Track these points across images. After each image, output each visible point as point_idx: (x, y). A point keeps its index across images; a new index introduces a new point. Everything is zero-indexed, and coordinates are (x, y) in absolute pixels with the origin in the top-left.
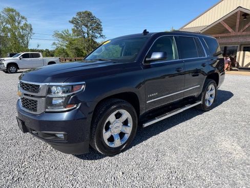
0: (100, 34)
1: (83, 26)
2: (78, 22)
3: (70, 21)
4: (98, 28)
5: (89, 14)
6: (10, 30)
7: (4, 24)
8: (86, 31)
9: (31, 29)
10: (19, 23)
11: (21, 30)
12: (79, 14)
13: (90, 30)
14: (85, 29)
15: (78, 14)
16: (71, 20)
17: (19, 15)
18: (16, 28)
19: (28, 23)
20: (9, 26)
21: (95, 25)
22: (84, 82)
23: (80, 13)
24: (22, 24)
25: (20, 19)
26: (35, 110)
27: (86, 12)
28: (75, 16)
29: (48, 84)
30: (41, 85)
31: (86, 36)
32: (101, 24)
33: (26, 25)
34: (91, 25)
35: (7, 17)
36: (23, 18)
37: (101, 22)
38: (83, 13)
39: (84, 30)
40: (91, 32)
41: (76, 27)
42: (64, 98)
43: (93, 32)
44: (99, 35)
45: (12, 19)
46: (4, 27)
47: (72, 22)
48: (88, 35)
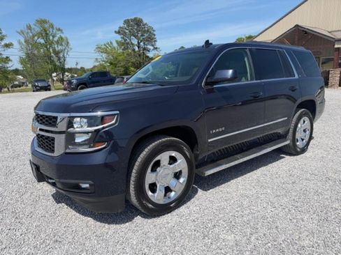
0: (153, 46)
1: (132, 37)
2: (125, 33)
3: (116, 32)
4: (151, 39)
5: (138, 22)
6: (43, 46)
7: (36, 38)
8: (136, 43)
9: (68, 43)
10: (53, 37)
11: (56, 45)
12: (127, 22)
13: (141, 41)
14: (135, 41)
15: (125, 21)
16: (117, 30)
17: (53, 27)
19: (63, 36)
20: (42, 41)
21: (146, 35)
22: (118, 112)
23: (128, 20)
24: (57, 38)
25: (54, 31)
26: (53, 151)
27: (135, 19)
28: (122, 25)
29: (68, 115)
30: (60, 116)
31: (137, 49)
32: (155, 33)
33: (61, 38)
34: (142, 35)
36: (59, 30)
37: (154, 31)
38: (132, 20)
39: (133, 42)
40: (142, 44)
41: (123, 38)
42: (90, 134)
43: (144, 44)
44: (152, 48)
46: (36, 42)
47: (118, 32)
48: (139, 47)
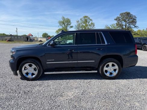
1: (123, 21)
2: (120, 19)
4: (134, 21)
5: (128, 14)
6: (85, 27)
7: (83, 24)
9: (94, 25)
11: (89, 26)
12: (121, 14)
14: (124, 23)
17: (89, 19)
18: (87, 26)
19: (93, 22)
20: (84, 25)
21: (131, 20)
22: (16, 51)
24: (90, 23)
27: (126, 12)
28: (119, 16)
32: (136, 19)
33: (92, 23)
34: (128, 20)
35: (84, 20)
36: (91, 20)
38: (124, 13)
40: (128, 24)
41: (118, 22)
43: (129, 24)
44: (133, 26)
45: (86, 21)
46: (82, 25)
47: (116, 20)
48: (125, 26)
